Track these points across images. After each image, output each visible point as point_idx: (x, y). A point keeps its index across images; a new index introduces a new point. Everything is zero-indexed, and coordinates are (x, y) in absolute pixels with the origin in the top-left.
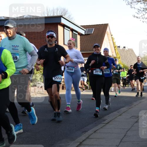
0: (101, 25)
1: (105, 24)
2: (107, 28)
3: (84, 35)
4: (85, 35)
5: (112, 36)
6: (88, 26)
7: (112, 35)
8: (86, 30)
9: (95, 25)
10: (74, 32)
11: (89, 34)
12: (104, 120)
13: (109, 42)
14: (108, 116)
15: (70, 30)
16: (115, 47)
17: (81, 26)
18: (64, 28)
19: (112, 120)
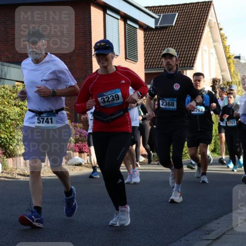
0: (194, 3)
1: (203, 2)
2: (208, 13)
3: (152, 28)
4: (156, 28)
5: (222, 32)
6: (163, 6)
7: (221, 29)
8: (157, 17)
9: (179, 5)
10: (129, 22)
11: (166, 27)
12: (209, 232)
13: (215, 46)
14: (216, 222)
15: (119, 17)
16: (228, 58)
17: (146, 7)
18: (105, 13)
19: (228, 231)
